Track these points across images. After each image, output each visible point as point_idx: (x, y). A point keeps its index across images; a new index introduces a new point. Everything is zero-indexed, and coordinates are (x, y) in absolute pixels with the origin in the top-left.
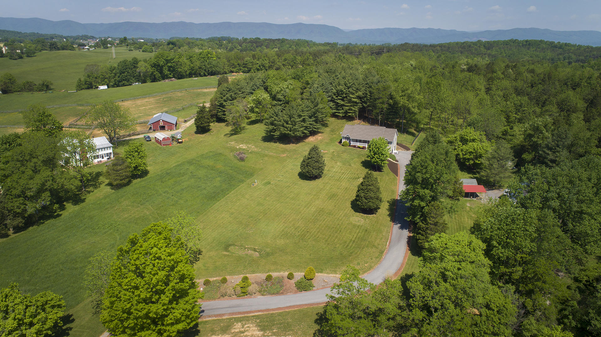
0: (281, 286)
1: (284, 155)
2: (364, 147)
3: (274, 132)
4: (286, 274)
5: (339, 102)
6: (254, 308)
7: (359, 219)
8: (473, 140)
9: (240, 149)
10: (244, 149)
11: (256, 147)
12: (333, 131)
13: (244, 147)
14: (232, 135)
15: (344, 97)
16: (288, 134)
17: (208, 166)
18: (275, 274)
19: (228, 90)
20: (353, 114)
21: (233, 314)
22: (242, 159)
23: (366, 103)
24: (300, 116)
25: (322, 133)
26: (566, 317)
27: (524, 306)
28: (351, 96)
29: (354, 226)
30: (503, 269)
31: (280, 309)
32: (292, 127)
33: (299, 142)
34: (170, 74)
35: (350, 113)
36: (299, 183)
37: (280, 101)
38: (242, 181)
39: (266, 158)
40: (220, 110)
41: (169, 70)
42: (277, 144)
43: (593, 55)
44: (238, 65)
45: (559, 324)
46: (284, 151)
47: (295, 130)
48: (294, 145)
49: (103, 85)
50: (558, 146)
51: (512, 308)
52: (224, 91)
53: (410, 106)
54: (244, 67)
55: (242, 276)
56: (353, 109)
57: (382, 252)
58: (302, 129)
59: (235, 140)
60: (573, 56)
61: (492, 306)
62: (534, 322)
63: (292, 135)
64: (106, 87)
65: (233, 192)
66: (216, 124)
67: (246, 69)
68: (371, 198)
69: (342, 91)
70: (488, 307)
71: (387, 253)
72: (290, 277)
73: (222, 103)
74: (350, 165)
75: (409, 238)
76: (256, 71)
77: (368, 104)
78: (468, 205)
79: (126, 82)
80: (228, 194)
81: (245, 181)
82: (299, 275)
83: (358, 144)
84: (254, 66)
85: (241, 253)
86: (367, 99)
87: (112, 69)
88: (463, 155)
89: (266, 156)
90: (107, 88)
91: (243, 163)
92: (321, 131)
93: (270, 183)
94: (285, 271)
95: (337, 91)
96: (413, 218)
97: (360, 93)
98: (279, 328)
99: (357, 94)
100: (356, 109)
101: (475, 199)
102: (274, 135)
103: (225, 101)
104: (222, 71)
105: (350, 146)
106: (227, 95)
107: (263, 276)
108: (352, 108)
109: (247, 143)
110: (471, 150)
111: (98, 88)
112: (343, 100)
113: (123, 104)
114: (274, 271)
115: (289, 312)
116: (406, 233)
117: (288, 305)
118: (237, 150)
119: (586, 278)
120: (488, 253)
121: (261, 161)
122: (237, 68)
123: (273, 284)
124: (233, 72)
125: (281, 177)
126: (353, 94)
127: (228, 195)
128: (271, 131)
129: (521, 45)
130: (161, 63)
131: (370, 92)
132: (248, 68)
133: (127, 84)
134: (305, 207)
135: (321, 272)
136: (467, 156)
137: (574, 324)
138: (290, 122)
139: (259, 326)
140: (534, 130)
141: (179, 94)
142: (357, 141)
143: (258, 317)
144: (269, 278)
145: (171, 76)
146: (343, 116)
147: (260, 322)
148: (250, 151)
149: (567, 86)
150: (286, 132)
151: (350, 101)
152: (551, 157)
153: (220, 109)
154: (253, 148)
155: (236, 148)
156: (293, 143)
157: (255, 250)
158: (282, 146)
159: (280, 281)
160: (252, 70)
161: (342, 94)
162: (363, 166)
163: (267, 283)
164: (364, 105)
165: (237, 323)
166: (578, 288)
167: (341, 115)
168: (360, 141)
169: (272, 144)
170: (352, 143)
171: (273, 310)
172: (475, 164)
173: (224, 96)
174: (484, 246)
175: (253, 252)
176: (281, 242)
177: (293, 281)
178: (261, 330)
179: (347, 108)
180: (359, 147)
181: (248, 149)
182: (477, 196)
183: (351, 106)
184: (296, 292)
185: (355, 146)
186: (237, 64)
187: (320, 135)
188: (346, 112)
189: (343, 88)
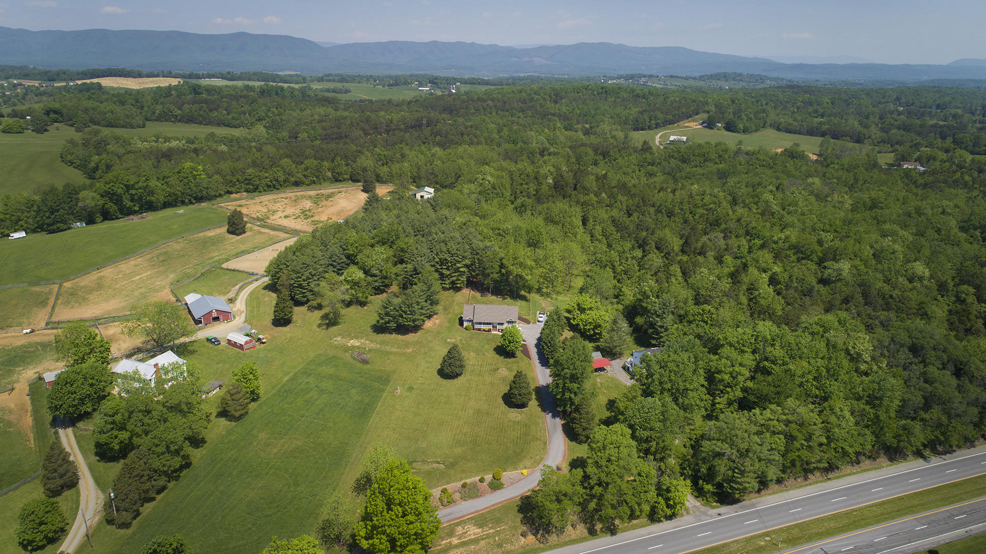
0: (478, 490)
4: (478, 478)
5: (444, 272)
6: (465, 513)
7: (515, 415)
8: (590, 309)
9: (353, 347)
10: (359, 347)
11: (371, 341)
12: (445, 309)
13: (357, 344)
15: (449, 266)
17: (330, 375)
18: (468, 481)
20: (461, 284)
21: (450, 521)
22: (365, 362)
23: (474, 272)
26: (685, 469)
27: (660, 469)
28: (457, 264)
29: (514, 422)
30: (645, 445)
31: (486, 508)
32: (412, 317)
33: (418, 330)
34: (134, 206)
35: (458, 283)
36: (444, 383)
37: (376, 276)
38: (383, 391)
39: (392, 357)
41: (132, 200)
42: (394, 336)
43: (683, 113)
44: (238, 181)
45: (681, 476)
46: (407, 345)
48: (414, 334)
49: (16, 231)
50: (664, 313)
51: (654, 472)
53: (524, 274)
54: (247, 184)
55: (440, 488)
56: (461, 279)
57: (545, 443)
58: (421, 317)
59: (339, 334)
60: (660, 115)
61: (643, 474)
62: (667, 478)
63: (412, 325)
64: (23, 234)
67: (251, 187)
68: (525, 394)
69: (446, 260)
70: (639, 475)
71: (550, 443)
72: (482, 480)
73: (302, 284)
74: (484, 355)
75: (563, 425)
76: (266, 188)
77: (477, 272)
78: (599, 381)
79: (62, 225)
81: (385, 389)
82: (488, 477)
83: (483, 327)
84: (263, 181)
85: (426, 467)
86: (476, 267)
87: (30, 205)
88: (584, 326)
89: (391, 353)
90: (25, 235)
91: (368, 366)
93: (413, 388)
94: (475, 476)
96: (564, 408)
97: (467, 262)
98: (492, 523)
99: (464, 263)
100: (464, 278)
101: (602, 373)
104: (217, 194)
105: (474, 329)
107: (459, 484)
108: (459, 278)
109: (357, 337)
110: (590, 321)
111: (9, 236)
112: (448, 269)
113: (102, 274)
114: (467, 477)
115: (495, 510)
116: (559, 422)
117: (492, 504)
118: (350, 348)
119: (695, 436)
120: (633, 437)
121: (389, 361)
122: (237, 186)
123: (470, 489)
124: (231, 193)
125: (421, 379)
126: (459, 262)
129: (596, 93)
130: (120, 191)
131: (478, 259)
132: (253, 185)
133: (65, 227)
134: (462, 410)
135: (505, 471)
136: (588, 327)
137: (690, 473)
139: (477, 525)
140: (643, 296)
141: (177, 247)
142: (480, 323)
143: (472, 519)
144: (464, 486)
145: (136, 209)
146: (450, 287)
147: (476, 522)
148: (367, 349)
149: (662, 213)
150: (406, 323)
151: (457, 270)
152: (659, 324)
154: (368, 343)
155: (348, 345)
157: (438, 463)
158: (400, 337)
159: (474, 485)
160: (261, 188)
161: (446, 263)
162: (498, 353)
163: (464, 489)
164: (472, 274)
165: (457, 526)
166: (691, 445)
167: (448, 286)
168: (484, 324)
169: (388, 335)
170: (477, 326)
171: (481, 510)
172: (595, 334)
174: (630, 431)
175: (437, 465)
176: (458, 450)
177: (485, 484)
178: (479, 528)
179: (453, 278)
180: (484, 330)
181: (364, 346)
182: (604, 369)
184: (492, 493)
185: (479, 330)
186: (236, 180)
187: (435, 317)
188: (453, 283)
189: (447, 256)
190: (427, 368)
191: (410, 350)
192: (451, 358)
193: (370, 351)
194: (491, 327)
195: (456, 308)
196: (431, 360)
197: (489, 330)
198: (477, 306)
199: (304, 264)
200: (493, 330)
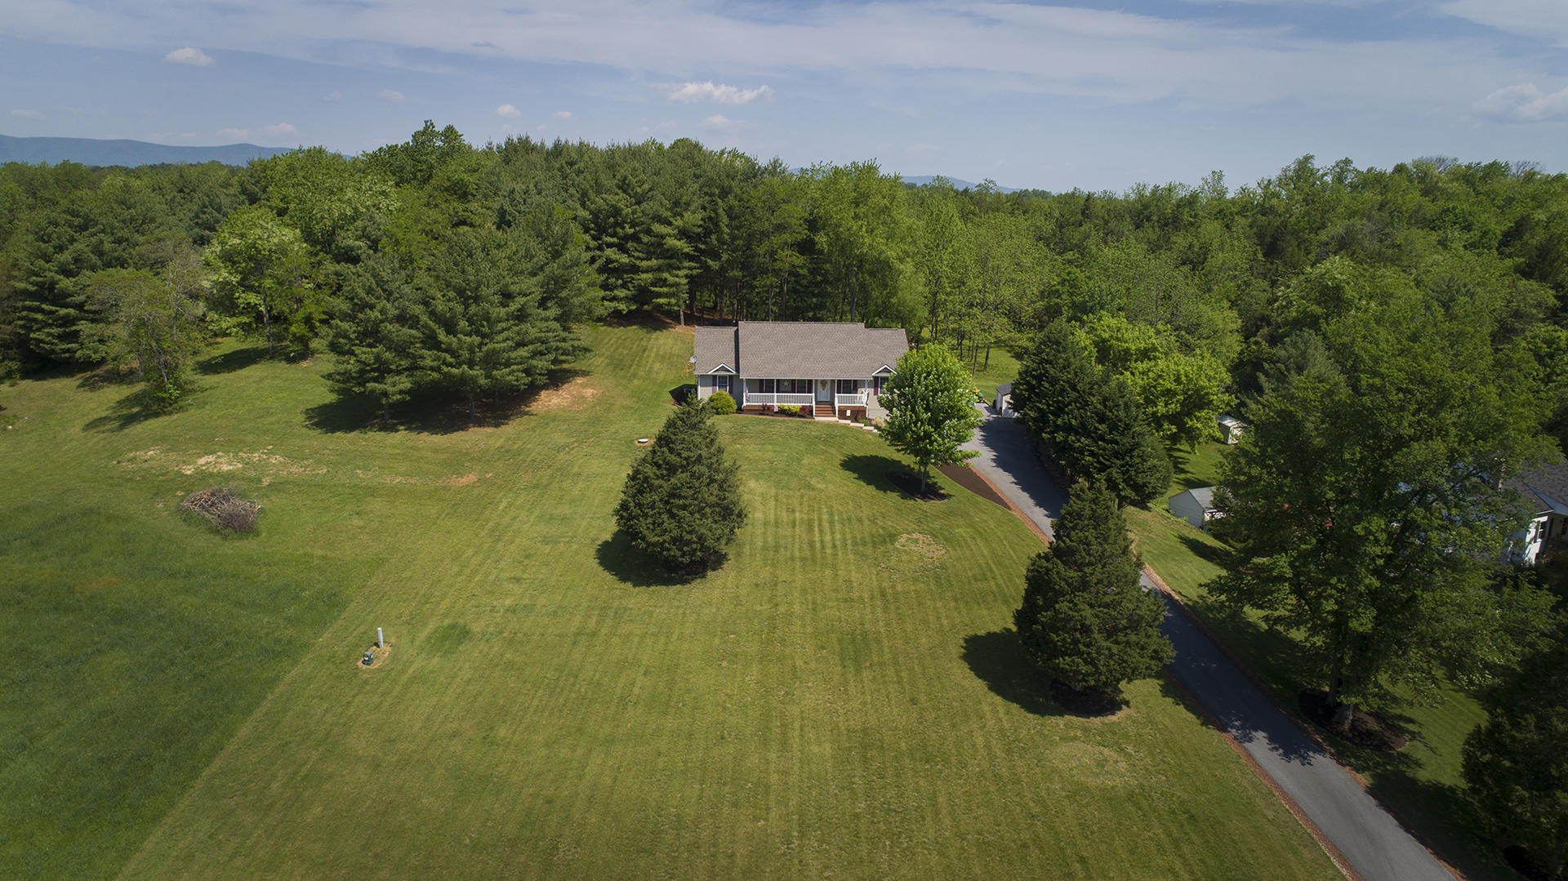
1: (465, 480)
2: (803, 408)
3: (379, 380)
5: (614, 257)
9: (203, 476)
10: (229, 477)
11: (295, 457)
12: (620, 365)
13: (225, 468)
14: (130, 420)
15: (627, 238)
16: (463, 380)
17: (24, 588)
19: (77, 221)
20: (673, 301)
22: (238, 526)
23: (716, 256)
24: (507, 296)
25: (585, 374)
28: (658, 228)
32: (480, 346)
33: (507, 417)
35: (659, 295)
36: (631, 603)
37: (356, 260)
39: (377, 505)
40: (39, 316)
42: (401, 437)
46: (457, 462)
47: (491, 362)
48: (489, 430)
52: (56, 224)
56: (671, 279)
58: (523, 352)
59: (163, 439)
63: (483, 381)
65: (245, 730)
66: (26, 384)
69: (616, 212)
73: (53, 284)
77: (725, 257)
80: (217, 749)
81: (305, 646)
83: (776, 400)
86: (721, 242)
89: (372, 492)
91: (247, 546)
92: (576, 366)
93: (465, 634)
95: (595, 215)
97: (690, 219)
99: (679, 222)
100: (680, 277)
102: (385, 394)
103: (67, 273)
105: (740, 410)
106: (78, 246)
108: (665, 275)
109: (232, 444)
112: (622, 248)
118: (188, 484)
121: (356, 521)
125: (516, 589)
126: (663, 222)
127: (218, 763)
128: (362, 377)
131: (729, 211)
134: (765, 742)
138: (463, 324)
142: (765, 386)
146: (630, 312)
148: (266, 481)
150: (455, 371)
151: (657, 249)
153: (39, 310)
154: (275, 463)
155: (180, 474)
156: (480, 423)
158: (429, 440)
161: (616, 224)
164: (710, 262)
167: (622, 308)
168: (781, 386)
169: (372, 436)
170: (751, 399)
173: (60, 249)
179: (644, 276)
180: (783, 412)
181: (252, 474)
183: (659, 269)
185: (765, 410)
187: (579, 380)
188: (643, 295)
189: (621, 200)
190: (546, 541)
191: (470, 478)
192: (672, 470)
193: (277, 487)
194: (809, 399)
195: (657, 366)
196: (565, 510)
197: (806, 412)
198: (745, 327)
199: (75, 214)
200: (821, 412)
